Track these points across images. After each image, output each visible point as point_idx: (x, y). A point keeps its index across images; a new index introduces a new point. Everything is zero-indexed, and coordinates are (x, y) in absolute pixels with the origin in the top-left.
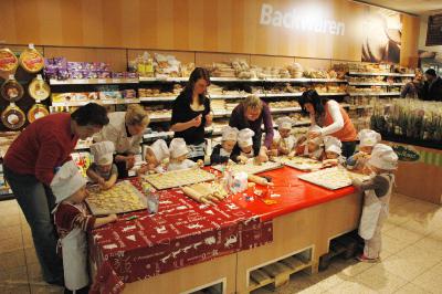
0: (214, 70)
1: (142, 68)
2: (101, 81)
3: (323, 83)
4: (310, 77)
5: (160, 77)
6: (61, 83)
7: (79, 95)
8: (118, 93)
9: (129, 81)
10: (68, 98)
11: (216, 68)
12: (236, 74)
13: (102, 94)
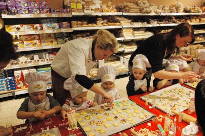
0: (125, 7)
1: (73, 6)
2: (43, 16)
3: (197, 16)
4: (189, 12)
5: (87, 12)
6: (11, 17)
7: (26, 26)
8: (56, 25)
9: (65, 15)
10: (18, 29)
11: (127, 6)
12: (141, 10)
13: (44, 26)
